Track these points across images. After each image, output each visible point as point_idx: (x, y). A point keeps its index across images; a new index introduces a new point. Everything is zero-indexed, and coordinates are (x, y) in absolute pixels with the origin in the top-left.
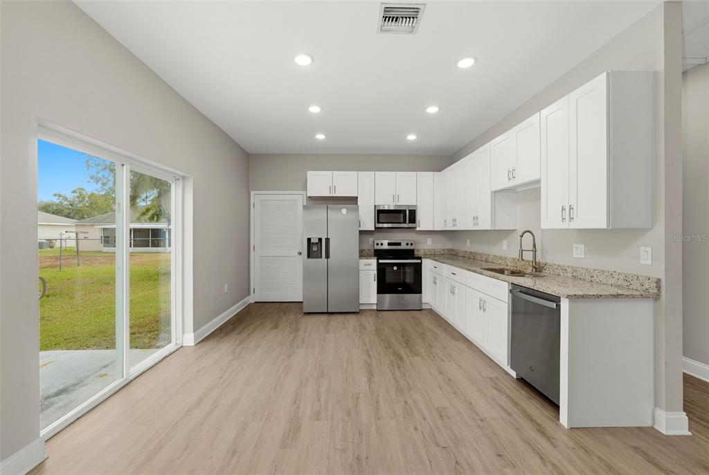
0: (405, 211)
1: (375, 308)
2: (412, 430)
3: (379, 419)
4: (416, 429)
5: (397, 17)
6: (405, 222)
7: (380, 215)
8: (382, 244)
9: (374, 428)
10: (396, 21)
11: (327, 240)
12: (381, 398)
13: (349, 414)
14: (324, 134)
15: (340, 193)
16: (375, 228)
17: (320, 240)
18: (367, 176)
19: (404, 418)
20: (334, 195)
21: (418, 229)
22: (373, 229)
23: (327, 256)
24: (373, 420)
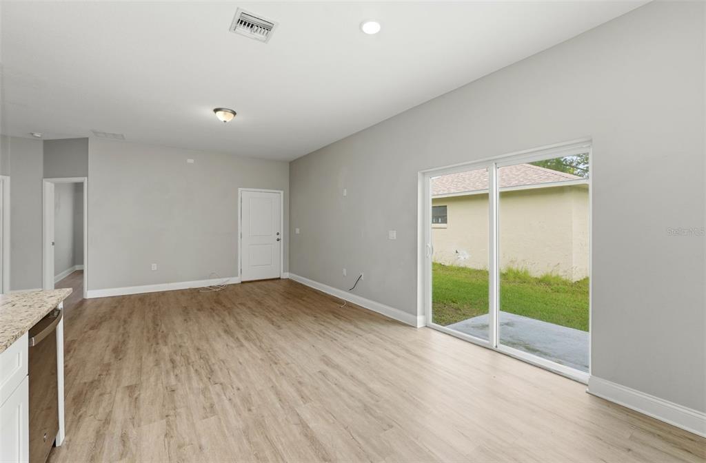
2: (241, 387)
3: (272, 387)
4: (239, 389)
5: (253, 25)
9: (274, 380)
10: (251, 27)
12: (279, 406)
13: (300, 383)
19: (250, 394)
24: (277, 384)
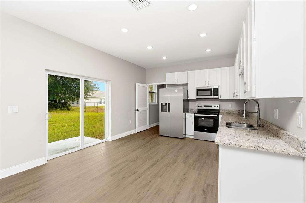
0: (212, 89)
1: (193, 137)
6: (211, 95)
7: (198, 92)
8: (201, 106)
11: (169, 104)
12: (143, 176)
14: (166, 57)
15: (179, 82)
16: (196, 98)
17: (166, 104)
18: (192, 73)
20: (177, 83)
21: (220, 99)
22: (195, 99)
23: (169, 111)
